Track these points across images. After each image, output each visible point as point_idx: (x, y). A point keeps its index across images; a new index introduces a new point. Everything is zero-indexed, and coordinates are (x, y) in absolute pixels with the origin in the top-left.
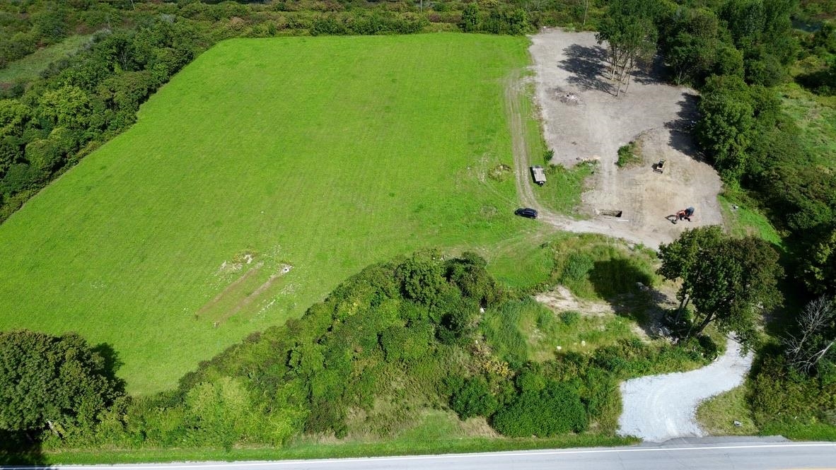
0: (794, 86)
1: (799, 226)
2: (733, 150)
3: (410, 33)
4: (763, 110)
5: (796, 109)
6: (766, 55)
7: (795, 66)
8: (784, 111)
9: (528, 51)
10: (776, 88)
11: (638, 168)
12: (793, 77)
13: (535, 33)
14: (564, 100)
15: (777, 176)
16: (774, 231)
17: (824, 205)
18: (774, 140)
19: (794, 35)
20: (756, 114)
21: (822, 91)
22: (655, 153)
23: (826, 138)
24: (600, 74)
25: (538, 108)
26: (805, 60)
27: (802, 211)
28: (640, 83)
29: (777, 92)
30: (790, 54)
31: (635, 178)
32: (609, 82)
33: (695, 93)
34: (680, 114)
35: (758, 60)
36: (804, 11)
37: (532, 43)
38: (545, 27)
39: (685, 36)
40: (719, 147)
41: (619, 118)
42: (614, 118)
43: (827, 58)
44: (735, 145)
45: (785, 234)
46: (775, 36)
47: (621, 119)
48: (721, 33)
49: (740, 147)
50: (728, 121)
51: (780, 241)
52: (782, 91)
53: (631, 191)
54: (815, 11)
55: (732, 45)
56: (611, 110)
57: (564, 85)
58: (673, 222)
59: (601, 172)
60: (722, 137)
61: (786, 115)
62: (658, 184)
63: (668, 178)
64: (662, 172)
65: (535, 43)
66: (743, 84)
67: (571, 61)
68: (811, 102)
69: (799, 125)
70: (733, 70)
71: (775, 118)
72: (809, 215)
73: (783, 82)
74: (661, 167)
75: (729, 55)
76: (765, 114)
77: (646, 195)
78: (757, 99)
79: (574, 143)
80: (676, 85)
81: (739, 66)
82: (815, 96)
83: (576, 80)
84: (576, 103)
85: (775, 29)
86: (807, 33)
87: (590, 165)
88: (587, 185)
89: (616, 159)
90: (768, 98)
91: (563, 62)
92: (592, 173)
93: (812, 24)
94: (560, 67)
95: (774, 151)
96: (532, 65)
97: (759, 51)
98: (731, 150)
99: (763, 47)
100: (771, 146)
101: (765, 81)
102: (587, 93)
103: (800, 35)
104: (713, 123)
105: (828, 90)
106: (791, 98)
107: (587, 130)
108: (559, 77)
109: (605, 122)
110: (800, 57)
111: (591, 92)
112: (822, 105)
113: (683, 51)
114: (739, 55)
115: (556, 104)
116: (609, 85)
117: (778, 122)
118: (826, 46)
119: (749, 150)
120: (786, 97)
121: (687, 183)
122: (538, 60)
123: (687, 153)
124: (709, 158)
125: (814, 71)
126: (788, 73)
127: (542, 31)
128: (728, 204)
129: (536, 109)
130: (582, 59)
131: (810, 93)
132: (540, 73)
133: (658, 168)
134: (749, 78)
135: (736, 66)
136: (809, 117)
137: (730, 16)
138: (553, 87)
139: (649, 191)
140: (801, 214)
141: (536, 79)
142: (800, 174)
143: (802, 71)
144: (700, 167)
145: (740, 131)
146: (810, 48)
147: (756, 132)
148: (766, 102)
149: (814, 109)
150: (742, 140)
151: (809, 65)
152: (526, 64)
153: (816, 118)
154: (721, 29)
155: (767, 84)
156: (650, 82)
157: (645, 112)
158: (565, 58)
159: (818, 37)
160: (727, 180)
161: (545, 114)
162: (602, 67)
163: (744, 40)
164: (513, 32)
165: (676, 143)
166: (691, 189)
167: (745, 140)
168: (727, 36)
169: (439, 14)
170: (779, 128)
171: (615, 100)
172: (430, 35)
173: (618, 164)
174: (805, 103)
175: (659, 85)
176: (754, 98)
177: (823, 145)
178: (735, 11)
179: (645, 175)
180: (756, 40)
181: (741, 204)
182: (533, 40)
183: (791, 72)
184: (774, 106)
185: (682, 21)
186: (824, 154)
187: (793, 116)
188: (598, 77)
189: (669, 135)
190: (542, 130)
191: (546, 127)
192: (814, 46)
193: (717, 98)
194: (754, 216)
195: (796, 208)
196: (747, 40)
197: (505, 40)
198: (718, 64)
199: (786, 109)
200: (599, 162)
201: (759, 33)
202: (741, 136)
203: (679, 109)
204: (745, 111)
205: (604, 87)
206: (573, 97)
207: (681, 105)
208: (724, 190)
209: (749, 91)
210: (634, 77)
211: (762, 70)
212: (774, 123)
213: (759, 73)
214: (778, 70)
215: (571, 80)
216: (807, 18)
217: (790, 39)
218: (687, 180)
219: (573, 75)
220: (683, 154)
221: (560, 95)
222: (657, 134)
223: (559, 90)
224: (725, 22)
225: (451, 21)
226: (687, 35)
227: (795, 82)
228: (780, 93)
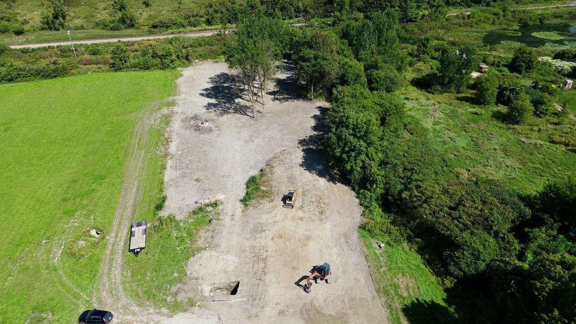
0: (411, 88)
1: (464, 272)
2: (366, 167)
3: (55, 77)
4: (389, 116)
5: (418, 110)
6: (384, 65)
7: (409, 72)
8: (409, 113)
9: (175, 83)
10: (397, 92)
11: (266, 204)
12: (409, 81)
13: (187, 66)
14: (197, 129)
15: (421, 197)
16: (433, 278)
17: (485, 235)
18: (406, 148)
19: (402, 49)
20: (383, 121)
21: (436, 91)
22: (286, 180)
23: (452, 135)
24: (240, 97)
25: (168, 141)
26: (415, 67)
27: (463, 249)
28: (277, 102)
29: (398, 96)
30: (402, 62)
31: (261, 221)
32: (248, 104)
33: (327, 105)
34: (315, 128)
35: (377, 69)
36: (405, 31)
37: (182, 75)
38: (197, 61)
39: (307, 52)
40: (352, 166)
41: (253, 141)
42: (248, 141)
43: (431, 63)
44: (367, 161)
45: (449, 283)
46: (387, 48)
47: (255, 142)
48: (344, 50)
49: (373, 163)
50: (355, 136)
51: (445, 296)
52: (403, 94)
53: (254, 243)
54: (413, 30)
55: (353, 60)
56: (246, 133)
57: (202, 111)
58: (306, 288)
59: (221, 217)
60: (353, 154)
61: (411, 116)
62: (289, 225)
63: (300, 214)
64: (293, 206)
65: (185, 75)
66: (367, 92)
67: (214, 89)
68: (429, 101)
69: (425, 125)
70: (356, 80)
71: (401, 122)
72: (473, 254)
73: (402, 86)
74: (291, 200)
75: (351, 67)
76: (392, 120)
77: (272, 247)
78: (381, 105)
79: (197, 180)
80: (311, 100)
81: (361, 76)
82: (431, 96)
83: (215, 105)
84: (210, 130)
85: (386, 42)
86: (412, 47)
87: (210, 209)
88: (200, 243)
89: (242, 194)
90: (391, 103)
91: (206, 90)
92: (210, 221)
93: (413, 40)
94: (202, 95)
95: (409, 162)
96: (174, 95)
97: (376, 61)
98: (364, 167)
99: (380, 58)
100: (404, 156)
101: (387, 87)
102: (226, 117)
103: (407, 48)
104: (339, 138)
105: (440, 89)
106: (412, 100)
107: (216, 160)
108: (199, 104)
109: (238, 148)
110: (411, 65)
111: (229, 116)
112: (439, 102)
113: (308, 66)
114: (360, 66)
115: (189, 134)
116: (248, 107)
117: (405, 125)
118: (428, 54)
119: (383, 164)
120: (407, 99)
121: (323, 217)
122: (182, 89)
123: (321, 174)
124: (345, 179)
125: (424, 74)
126: (405, 78)
127: (194, 64)
128: (372, 241)
129: (165, 143)
130: (225, 85)
131: (427, 94)
132: (180, 103)
133: (287, 202)
134: (373, 86)
135: (358, 77)
136: (431, 115)
137: (348, 36)
138: (190, 114)
139: (276, 239)
140: (463, 254)
141: (175, 109)
142: (445, 191)
143: (415, 75)
144: (336, 190)
145: (369, 144)
146: (417, 56)
147: (385, 143)
148: (390, 107)
149: (433, 107)
150: (374, 154)
151: (419, 70)
152: (169, 96)
153: (437, 115)
154: (343, 47)
155: (388, 91)
156: (286, 99)
157: (280, 130)
158: (210, 86)
159: (421, 47)
160: (366, 204)
161: (173, 148)
162: (243, 90)
163: (363, 53)
164: (164, 67)
165: (309, 164)
166: (328, 226)
167: (376, 153)
168: (349, 52)
169: (94, 57)
170: (407, 130)
171: (252, 122)
172: (78, 77)
173: (244, 201)
174: (424, 102)
175: (295, 101)
176: (378, 105)
177: (452, 144)
178: (352, 32)
179: (273, 213)
180: (373, 53)
181: (387, 238)
182: (182, 73)
183: (406, 77)
184: (398, 110)
185: (305, 40)
186: (457, 153)
187: (417, 117)
188: (237, 101)
189: (302, 154)
190: (164, 167)
191: (169, 163)
192: (420, 54)
193: (341, 110)
194: (404, 256)
195: (454, 245)
196: (366, 54)
197: (156, 75)
198: (343, 76)
199: (410, 110)
200: (222, 203)
201: (374, 46)
202: (371, 150)
203: (313, 123)
204: (369, 121)
205: (242, 110)
206: (207, 124)
207: (315, 119)
208: (365, 220)
209: (371, 98)
210: (272, 97)
211: (383, 77)
212: (402, 127)
213: (380, 80)
214: (395, 76)
215: (209, 106)
216: (409, 36)
217: (400, 51)
218: (321, 213)
219: (213, 101)
220: (317, 177)
221: (195, 124)
222: (289, 156)
223: (195, 118)
224: (346, 41)
225: (105, 63)
226: (309, 50)
227: (412, 85)
228: (402, 96)
